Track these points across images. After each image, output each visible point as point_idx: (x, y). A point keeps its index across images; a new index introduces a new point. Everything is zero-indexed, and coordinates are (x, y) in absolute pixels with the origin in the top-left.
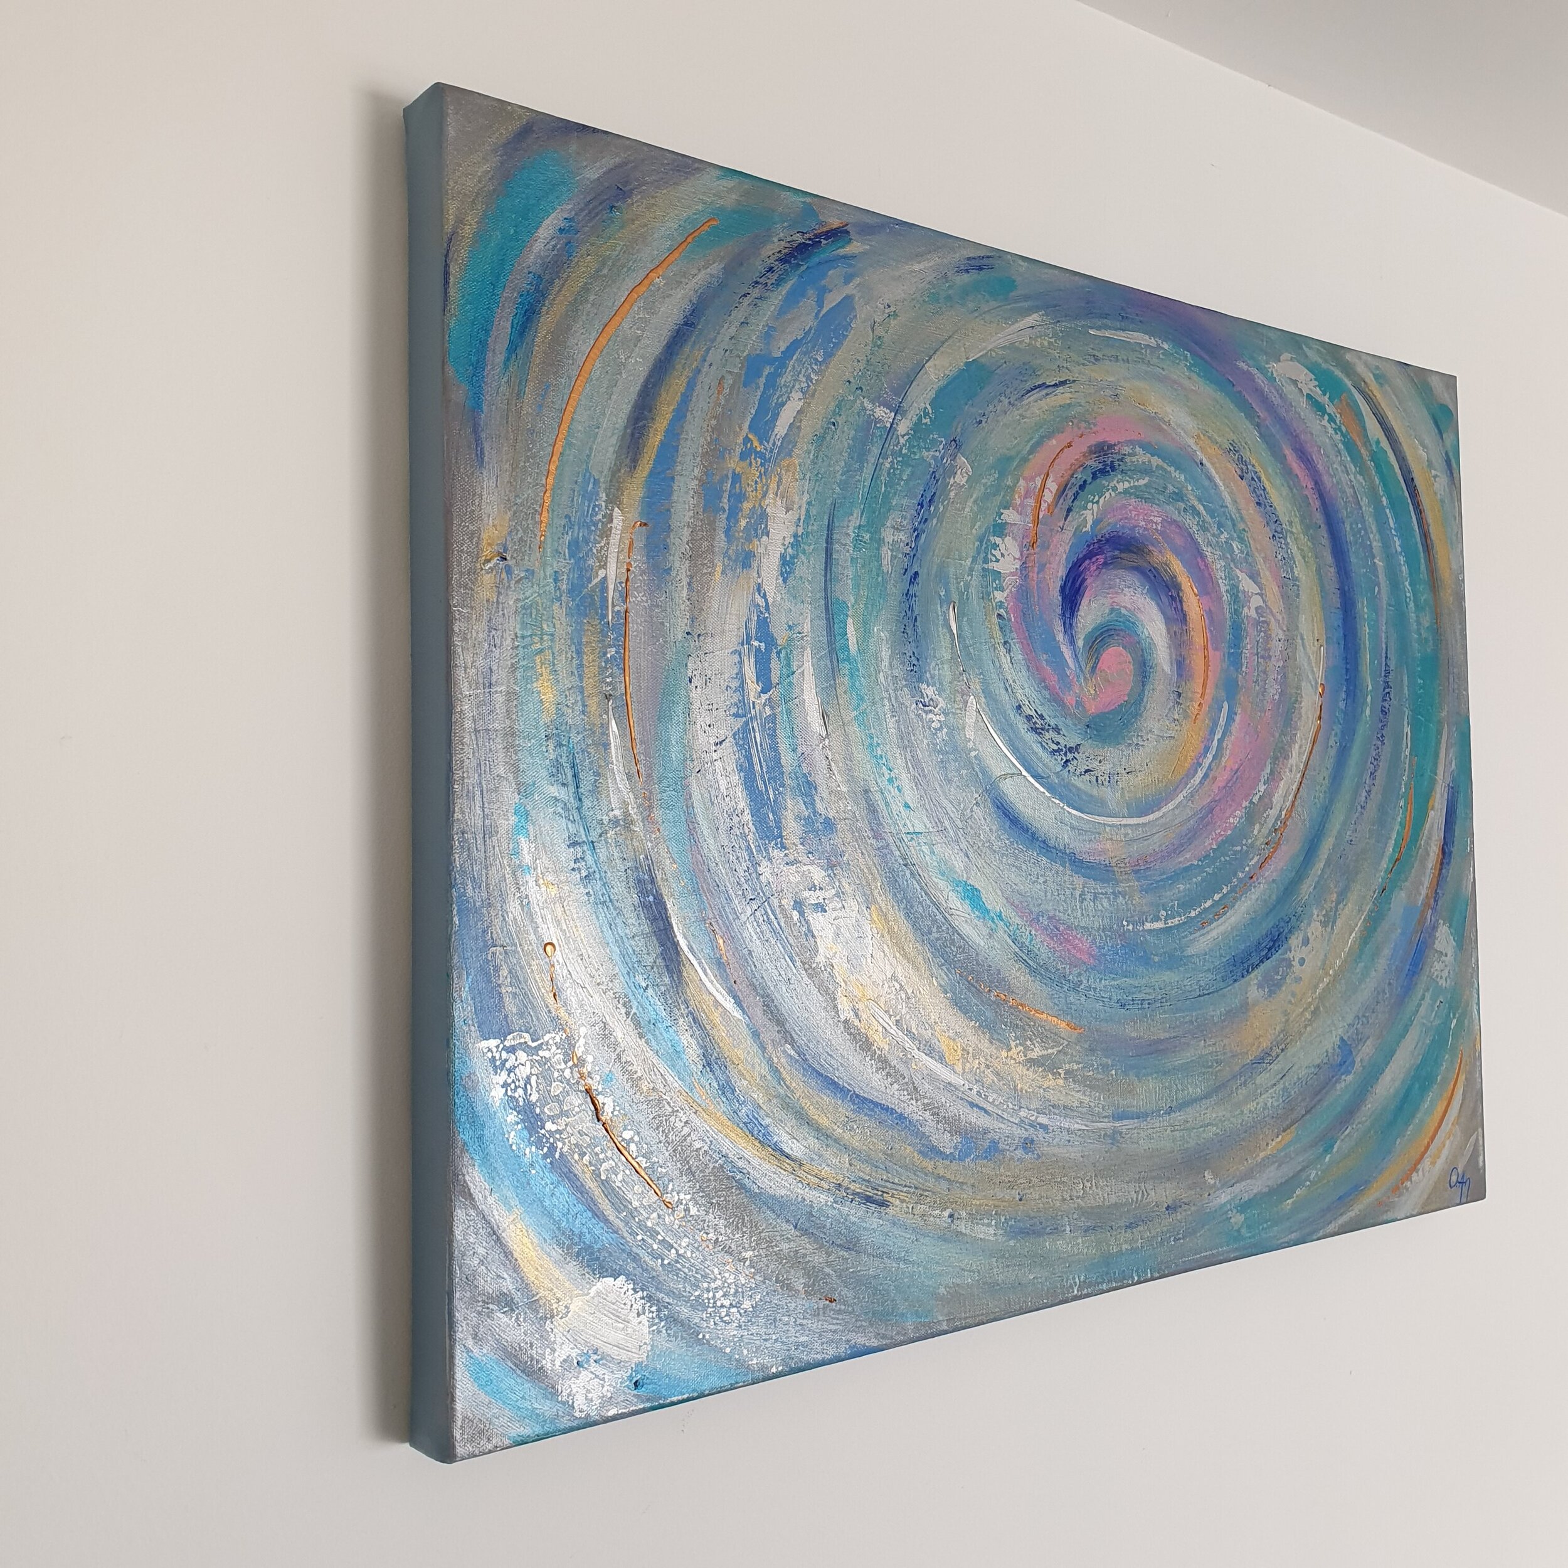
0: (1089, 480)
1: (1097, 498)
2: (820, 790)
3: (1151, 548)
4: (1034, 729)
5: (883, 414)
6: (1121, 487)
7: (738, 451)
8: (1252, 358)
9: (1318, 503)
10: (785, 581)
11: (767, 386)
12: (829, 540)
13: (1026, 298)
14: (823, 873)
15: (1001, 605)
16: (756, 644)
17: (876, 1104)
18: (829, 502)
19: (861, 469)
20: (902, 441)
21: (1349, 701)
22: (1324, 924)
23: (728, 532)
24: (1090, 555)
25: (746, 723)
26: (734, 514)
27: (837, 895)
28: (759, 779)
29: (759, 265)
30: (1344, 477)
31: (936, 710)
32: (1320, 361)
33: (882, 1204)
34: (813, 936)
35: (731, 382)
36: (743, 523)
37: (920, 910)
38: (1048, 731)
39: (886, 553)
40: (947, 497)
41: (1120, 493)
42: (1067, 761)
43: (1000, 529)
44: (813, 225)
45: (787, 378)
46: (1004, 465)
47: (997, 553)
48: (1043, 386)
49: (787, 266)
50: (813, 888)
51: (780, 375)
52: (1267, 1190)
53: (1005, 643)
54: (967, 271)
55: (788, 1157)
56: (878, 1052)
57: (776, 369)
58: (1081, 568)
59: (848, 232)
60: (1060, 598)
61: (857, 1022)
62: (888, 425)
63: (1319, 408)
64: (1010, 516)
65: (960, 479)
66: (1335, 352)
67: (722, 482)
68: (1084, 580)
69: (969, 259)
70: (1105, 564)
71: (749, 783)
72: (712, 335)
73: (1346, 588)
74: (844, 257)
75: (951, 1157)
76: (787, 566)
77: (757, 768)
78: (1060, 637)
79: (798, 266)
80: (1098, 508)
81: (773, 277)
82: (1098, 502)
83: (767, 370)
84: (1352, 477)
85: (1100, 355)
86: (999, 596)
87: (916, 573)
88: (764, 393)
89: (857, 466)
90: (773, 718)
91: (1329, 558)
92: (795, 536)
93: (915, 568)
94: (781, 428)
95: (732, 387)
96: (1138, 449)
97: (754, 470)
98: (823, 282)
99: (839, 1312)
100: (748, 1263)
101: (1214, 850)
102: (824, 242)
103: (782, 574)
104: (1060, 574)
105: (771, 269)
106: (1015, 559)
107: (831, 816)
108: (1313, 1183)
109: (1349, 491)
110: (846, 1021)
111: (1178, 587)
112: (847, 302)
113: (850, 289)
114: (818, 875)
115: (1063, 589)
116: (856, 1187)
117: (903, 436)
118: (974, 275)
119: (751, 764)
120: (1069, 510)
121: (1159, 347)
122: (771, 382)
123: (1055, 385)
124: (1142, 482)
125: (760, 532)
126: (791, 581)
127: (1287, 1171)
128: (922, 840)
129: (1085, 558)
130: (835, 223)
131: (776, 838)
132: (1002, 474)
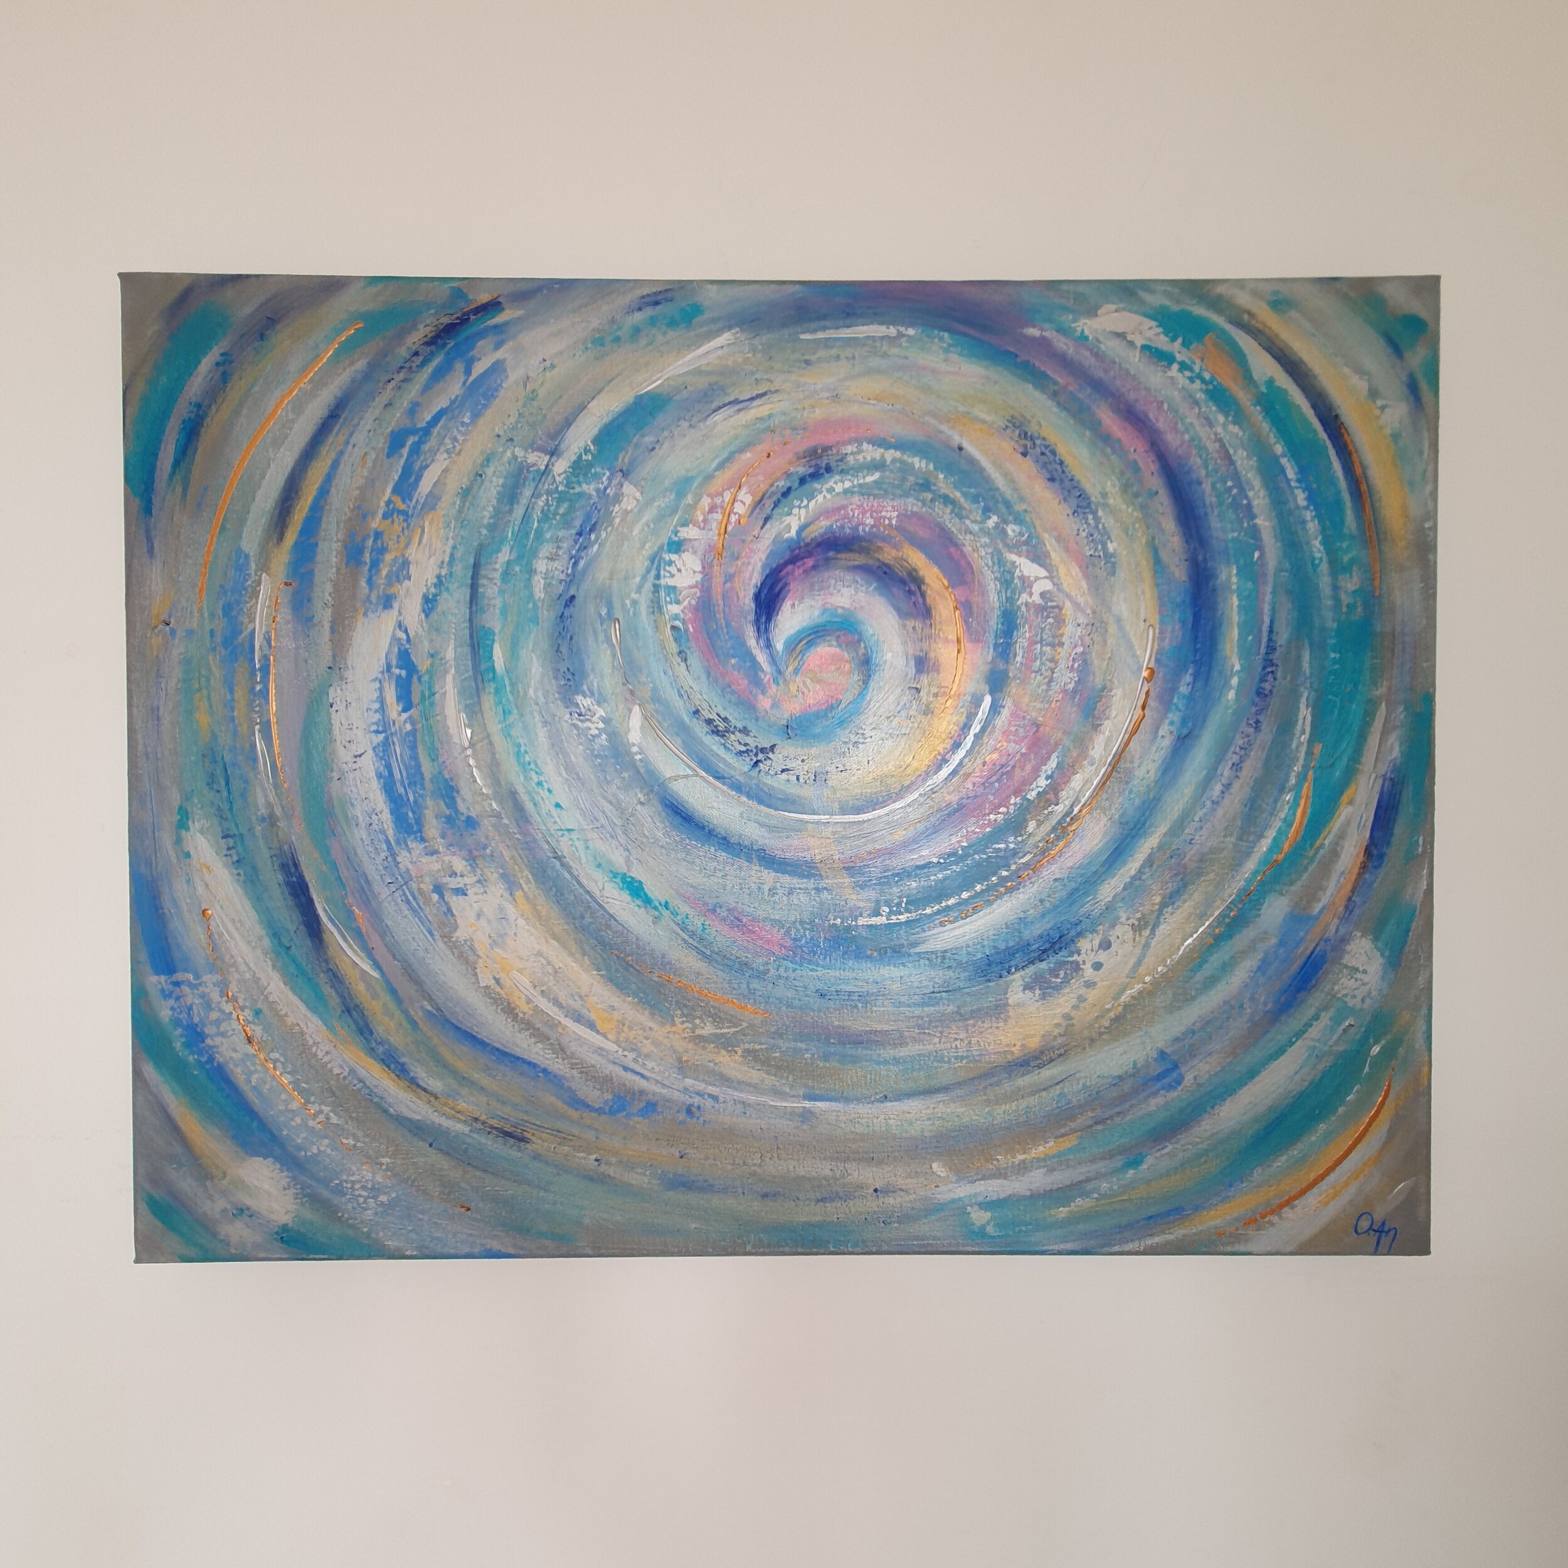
0: (796, 484)
1: (805, 502)
2: (462, 792)
3: (880, 544)
4: (716, 732)
5: (538, 460)
6: (839, 488)
7: (380, 513)
8: (1050, 321)
9: (1154, 467)
10: (427, 616)
11: (410, 455)
12: (475, 577)
13: (714, 320)
14: (464, 863)
15: (676, 617)
16: (397, 671)
17: (518, 1058)
18: (475, 544)
19: (511, 511)
20: (558, 479)
21: (1199, 684)
22: (1137, 929)
23: (370, 581)
24: (793, 560)
25: (387, 738)
26: (375, 564)
27: (479, 881)
28: (398, 785)
29: (403, 352)
30: (1203, 432)
31: (594, 719)
32: (1167, 302)
33: (523, 1140)
34: (453, 915)
35: (374, 456)
36: (384, 572)
37: (572, 898)
38: (733, 733)
39: (539, 583)
40: (611, 524)
41: (838, 494)
42: (757, 762)
43: (677, 546)
44: (463, 304)
45: (433, 442)
46: (681, 487)
47: (673, 569)
48: (736, 402)
49: (433, 348)
50: (454, 874)
51: (424, 442)
52: (1028, 1193)
53: (680, 652)
54: (640, 309)
55: (425, 1090)
56: (521, 1015)
57: (420, 438)
58: (783, 573)
59: (499, 303)
60: (753, 605)
61: (498, 989)
62: (543, 468)
63: (1163, 358)
64: (690, 532)
65: (628, 504)
66: (1197, 289)
67: (364, 540)
68: (786, 584)
69: (643, 297)
70: (814, 567)
71: (389, 787)
72: (355, 421)
73: (1200, 558)
74: (496, 327)
75: (600, 1111)
76: (429, 603)
77: (397, 776)
78: (752, 642)
79: (445, 345)
80: (807, 513)
81: (418, 360)
82: (807, 506)
83: (411, 440)
84: (1219, 430)
85: (813, 358)
86: (675, 609)
87: (573, 597)
88: (407, 459)
89: (507, 508)
90: (414, 732)
91: (1169, 524)
92: (439, 577)
93: (572, 592)
94: (425, 486)
95: (375, 461)
96: (865, 446)
97: (396, 526)
98: (470, 354)
99: (475, 1220)
100: (384, 1167)
101: (963, 848)
102: (472, 317)
103: (424, 611)
104: (754, 581)
105: (416, 354)
106: (694, 572)
107: (473, 814)
108: (1103, 1196)
109: (1212, 447)
110: (487, 987)
111: (918, 581)
112: (497, 368)
113: (500, 354)
114: (459, 864)
115: (757, 597)
116: (494, 1122)
117: (559, 475)
118: (649, 312)
119: (391, 774)
120: (766, 520)
121: (900, 335)
122: (416, 450)
123: (752, 399)
124: (870, 479)
125: (401, 578)
126: (434, 616)
127: (1062, 1177)
128: (574, 836)
129: (786, 564)
130: (484, 298)
131: (415, 833)
132: (681, 495)
